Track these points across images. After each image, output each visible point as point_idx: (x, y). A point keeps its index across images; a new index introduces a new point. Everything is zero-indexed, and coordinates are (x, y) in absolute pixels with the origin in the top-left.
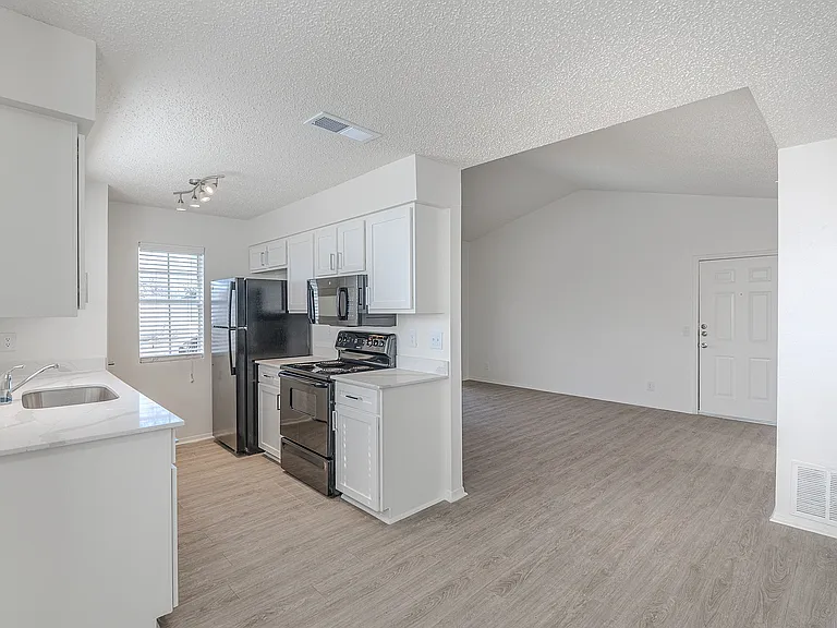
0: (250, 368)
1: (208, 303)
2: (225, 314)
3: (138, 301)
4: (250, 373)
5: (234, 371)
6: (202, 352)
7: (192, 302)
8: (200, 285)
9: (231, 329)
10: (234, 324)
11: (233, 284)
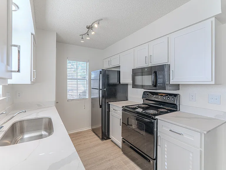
0: (106, 105)
1: (90, 79)
2: (98, 84)
3: (67, 79)
4: (106, 107)
5: (101, 107)
6: (88, 97)
7: (84, 79)
8: (87, 73)
9: (100, 90)
10: (101, 88)
11: (101, 72)
